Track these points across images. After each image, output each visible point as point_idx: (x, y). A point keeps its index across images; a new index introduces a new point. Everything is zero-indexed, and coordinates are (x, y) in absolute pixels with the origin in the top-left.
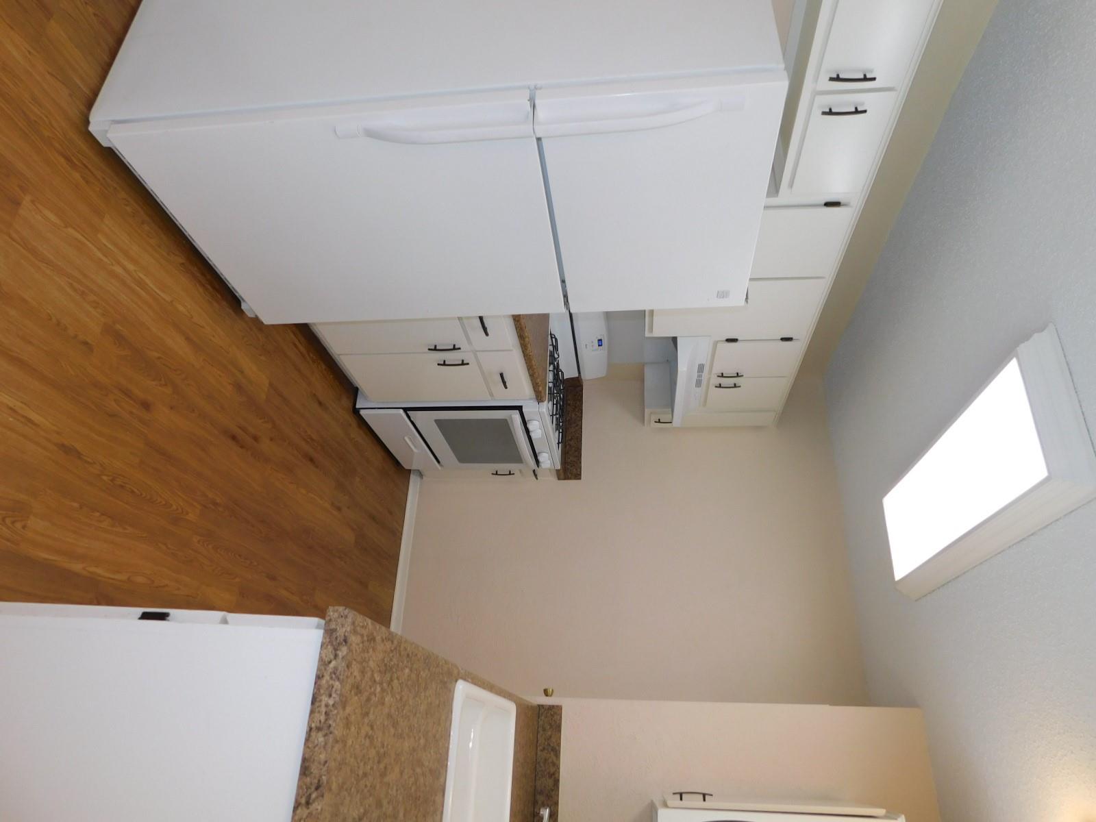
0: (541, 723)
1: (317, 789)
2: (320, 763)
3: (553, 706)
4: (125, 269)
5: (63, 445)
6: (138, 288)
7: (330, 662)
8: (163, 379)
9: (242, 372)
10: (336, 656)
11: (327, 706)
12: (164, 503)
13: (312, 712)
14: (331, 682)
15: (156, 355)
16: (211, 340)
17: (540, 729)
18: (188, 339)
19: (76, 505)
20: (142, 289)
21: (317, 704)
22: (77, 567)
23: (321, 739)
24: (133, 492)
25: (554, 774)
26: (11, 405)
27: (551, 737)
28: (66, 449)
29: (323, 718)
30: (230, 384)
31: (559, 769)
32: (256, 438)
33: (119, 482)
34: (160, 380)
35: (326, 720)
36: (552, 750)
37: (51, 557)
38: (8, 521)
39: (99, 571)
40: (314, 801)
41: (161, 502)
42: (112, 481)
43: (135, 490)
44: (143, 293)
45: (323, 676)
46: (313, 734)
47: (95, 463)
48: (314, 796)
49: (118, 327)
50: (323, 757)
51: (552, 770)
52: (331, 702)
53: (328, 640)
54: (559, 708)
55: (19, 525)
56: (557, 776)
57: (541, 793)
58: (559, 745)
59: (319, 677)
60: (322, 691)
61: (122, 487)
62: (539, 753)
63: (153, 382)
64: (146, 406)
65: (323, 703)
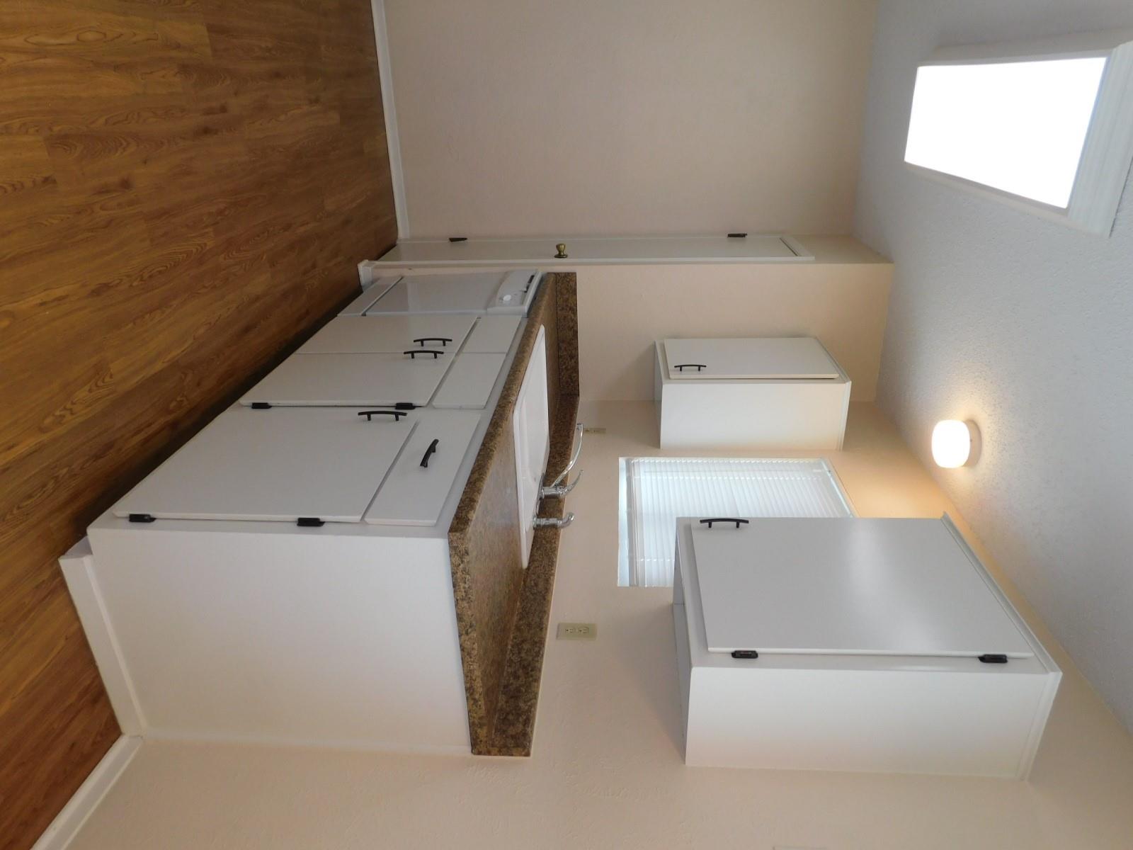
0: (559, 288)
1: (471, 627)
2: (469, 616)
3: (568, 273)
4: (16, 51)
5: (93, 291)
6: (42, 61)
7: (460, 565)
8: (123, 141)
9: (178, 47)
10: (462, 562)
11: (464, 588)
12: (185, 255)
13: (455, 591)
14: (463, 576)
15: (102, 120)
16: (135, 43)
17: (558, 293)
18: (117, 68)
19: (130, 325)
20: (45, 57)
21: (457, 587)
22: (159, 366)
23: (466, 605)
24: (160, 272)
25: (573, 327)
26: (39, 301)
27: (568, 299)
28: (96, 292)
29: (464, 594)
30: (175, 76)
31: (577, 323)
32: (223, 109)
33: (146, 276)
34: (121, 144)
35: (466, 595)
36: (570, 309)
37: (139, 378)
38: (100, 383)
39: (174, 353)
40: (470, 632)
41: (183, 257)
42: (141, 280)
43: (161, 269)
44: (49, 61)
45: (457, 573)
46: (460, 602)
47: (121, 280)
48: (470, 630)
49: (56, 129)
50: (469, 613)
51: (571, 324)
52: (467, 586)
53: (454, 552)
54: (574, 274)
55: (107, 379)
56: (575, 328)
57: (563, 342)
58: (576, 305)
59: (454, 574)
60: (459, 580)
61: (151, 277)
62: (559, 312)
63: (117, 155)
64: (126, 184)
65: (462, 587)
